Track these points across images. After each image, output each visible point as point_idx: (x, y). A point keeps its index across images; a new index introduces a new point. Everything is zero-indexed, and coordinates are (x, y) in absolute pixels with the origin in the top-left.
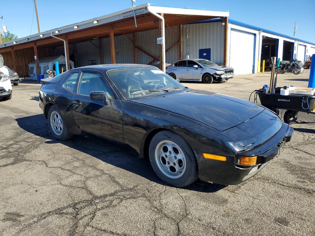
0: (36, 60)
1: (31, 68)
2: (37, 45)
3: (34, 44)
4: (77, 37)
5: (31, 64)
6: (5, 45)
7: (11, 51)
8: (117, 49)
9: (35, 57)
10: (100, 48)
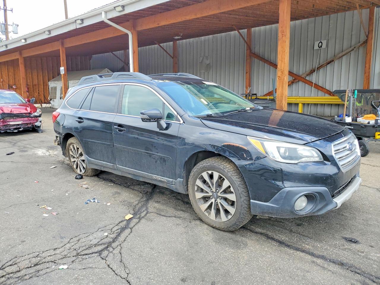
0: (62, 76)
1: (52, 88)
2: (66, 46)
3: (61, 46)
4: (163, 23)
5: (52, 82)
6: (6, 46)
7: (18, 59)
8: (207, 60)
9: (62, 69)
10: (173, 58)
